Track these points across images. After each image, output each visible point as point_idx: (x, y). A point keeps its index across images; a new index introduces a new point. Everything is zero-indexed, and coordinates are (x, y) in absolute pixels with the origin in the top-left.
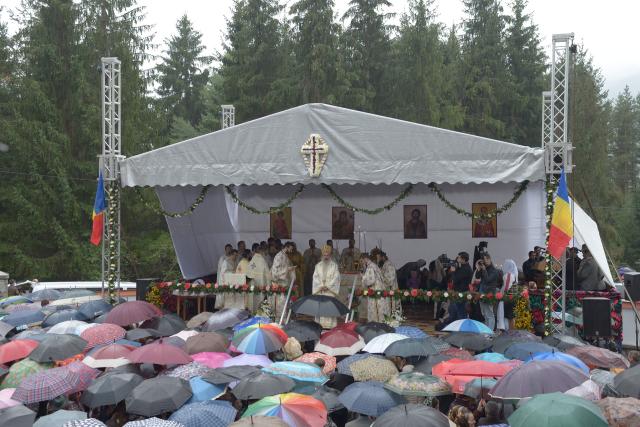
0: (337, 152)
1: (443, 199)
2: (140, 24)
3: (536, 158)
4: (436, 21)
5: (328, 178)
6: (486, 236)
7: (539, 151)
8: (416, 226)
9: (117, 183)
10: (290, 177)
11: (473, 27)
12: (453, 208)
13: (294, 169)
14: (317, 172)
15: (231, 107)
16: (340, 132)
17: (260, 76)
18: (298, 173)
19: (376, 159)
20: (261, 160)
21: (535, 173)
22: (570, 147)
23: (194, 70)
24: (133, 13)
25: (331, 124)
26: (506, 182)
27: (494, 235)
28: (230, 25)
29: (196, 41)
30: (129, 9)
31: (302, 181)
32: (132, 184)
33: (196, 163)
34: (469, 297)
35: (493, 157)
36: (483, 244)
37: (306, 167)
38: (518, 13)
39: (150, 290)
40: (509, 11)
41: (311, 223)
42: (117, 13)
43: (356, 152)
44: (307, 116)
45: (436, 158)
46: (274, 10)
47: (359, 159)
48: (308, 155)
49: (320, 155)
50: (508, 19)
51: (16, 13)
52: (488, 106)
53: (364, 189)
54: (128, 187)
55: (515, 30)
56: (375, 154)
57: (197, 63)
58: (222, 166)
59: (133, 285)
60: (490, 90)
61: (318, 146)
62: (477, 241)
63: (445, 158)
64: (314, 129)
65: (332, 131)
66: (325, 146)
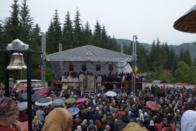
0: (94, 55)
3: (131, 57)
4: (90, 29)
5: (92, 60)
6: (111, 70)
9: (45, 60)
10: (84, 60)
12: (115, 66)
13: (85, 58)
14: (90, 59)
15: (61, 44)
16: (94, 51)
17: (57, 37)
19: (102, 57)
20: (78, 56)
21: (131, 60)
22: (137, 56)
23: (39, 35)
24: (31, 23)
25: (93, 50)
28: (50, 27)
29: (39, 29)
30: (30, 22)
31: (86, 61)
32: (49, 61)
34: (117, 83)
35: (123, 57)
37: (87, 58)
38: (104, 29)
39: (52, 83)
40: (102, 28)
43: (96, 54)
45: (113, 57)
46: (60, 24)
47: (98, 57)
48: (88, 56)
49: (90, 56)
50: (102, 30)
54: (48, 61)
56: (101, 56)
57: (39, 33)
58: (69, 57)
61: (90, 54)
63: (115, 57)
64: (89, 51)
65: (92, 51)
66: (91, 54)
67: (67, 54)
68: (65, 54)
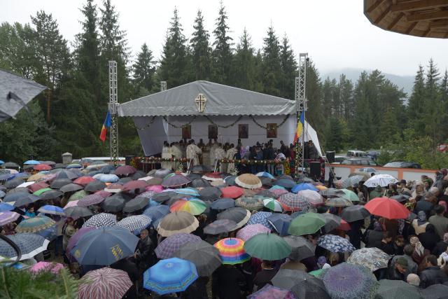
0: (210, 101)
1: (255, 122)
2: (125, 47)
3: (293, 105)
4: (252, 47)
5: (207, 112)
6: (272, 137)
7: (294, 102)
8: (244, 133)
9: (116, 115)
10: (190, 112)
11: (267, 50)
12: (259, 125)
13: (192, 109)
14: (202, 110)
15: (165, 82)
16: (211, 93)
17: (177, 69)
18: (194, 110)
19: (227, 105)
20: (177, 105)
21: (292, 111)
22: (306, 100)
23: (149, 67)
24: (122, 42)
25: (208, 90)
26: (281, 114)
27: (276, 137)
28: (164, 47)
29: (149, 54)
31: (195, 114)
32: (122, 115)
35: (275, 104)
37: (197, 108)
38: (285, 45)
39: (131, 160)
40: (281, 44)
41: (200, 132)
42: (115, 42)
43: (218, 101)
44: (197, 86)
45: (252, 104)
46: (183, 41)
47: (220, 105)
50: (281, 47)
51: (73, 43)
52: (273, 83)
54: (121, 117)
55: (284, 52)
56: (227, 102)
57: (150, 64)
58: (161, 107)
59: (124, 159)
60: (274, 76)
61: (202, 99)
62: (269, 139)
63: (256, 104)
64: (200, 92)
65: (208, 92)
66: (205, 99)
67: (156, 102)
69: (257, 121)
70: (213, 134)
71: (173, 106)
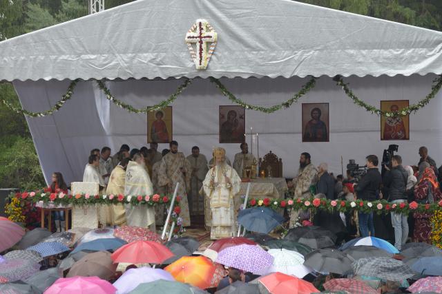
0: (225, 36)
1: (351, 95)
5: (217, 70)
6: (397, 138)
8: (316, 128)
10: (172, 69)
12: (362, 104)
13: (177, 60)
14: (205, 63)
16: (231, 16)
18: (182, 64)
19: (273, 49)
20: (138, 50)
25: (219, 8)
26: (423, 74)
27: (406, 138)
31: (187, 74)
33: (63, 53)
34: (380, 206)
35: (408, 45)
36: (393, 148)
37: (191, 57)
39: (10, 201)
41: (198, 123)
45: (343, 47)
47: (252, 48)
48: (193, 44)
49: (209, 44)
53: (258, 84)
56: (272, 42)
58: (93, 57)
61: (205, 33)
62: (386, 144)
63: (353, 47)
64: (201, 16)
65: (219, 14)
66: (213, 34)
67: (79, 42)
68: (73, 40)
69: (355, 93)
70: (232, 128)
71: (125, 53)
